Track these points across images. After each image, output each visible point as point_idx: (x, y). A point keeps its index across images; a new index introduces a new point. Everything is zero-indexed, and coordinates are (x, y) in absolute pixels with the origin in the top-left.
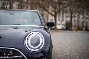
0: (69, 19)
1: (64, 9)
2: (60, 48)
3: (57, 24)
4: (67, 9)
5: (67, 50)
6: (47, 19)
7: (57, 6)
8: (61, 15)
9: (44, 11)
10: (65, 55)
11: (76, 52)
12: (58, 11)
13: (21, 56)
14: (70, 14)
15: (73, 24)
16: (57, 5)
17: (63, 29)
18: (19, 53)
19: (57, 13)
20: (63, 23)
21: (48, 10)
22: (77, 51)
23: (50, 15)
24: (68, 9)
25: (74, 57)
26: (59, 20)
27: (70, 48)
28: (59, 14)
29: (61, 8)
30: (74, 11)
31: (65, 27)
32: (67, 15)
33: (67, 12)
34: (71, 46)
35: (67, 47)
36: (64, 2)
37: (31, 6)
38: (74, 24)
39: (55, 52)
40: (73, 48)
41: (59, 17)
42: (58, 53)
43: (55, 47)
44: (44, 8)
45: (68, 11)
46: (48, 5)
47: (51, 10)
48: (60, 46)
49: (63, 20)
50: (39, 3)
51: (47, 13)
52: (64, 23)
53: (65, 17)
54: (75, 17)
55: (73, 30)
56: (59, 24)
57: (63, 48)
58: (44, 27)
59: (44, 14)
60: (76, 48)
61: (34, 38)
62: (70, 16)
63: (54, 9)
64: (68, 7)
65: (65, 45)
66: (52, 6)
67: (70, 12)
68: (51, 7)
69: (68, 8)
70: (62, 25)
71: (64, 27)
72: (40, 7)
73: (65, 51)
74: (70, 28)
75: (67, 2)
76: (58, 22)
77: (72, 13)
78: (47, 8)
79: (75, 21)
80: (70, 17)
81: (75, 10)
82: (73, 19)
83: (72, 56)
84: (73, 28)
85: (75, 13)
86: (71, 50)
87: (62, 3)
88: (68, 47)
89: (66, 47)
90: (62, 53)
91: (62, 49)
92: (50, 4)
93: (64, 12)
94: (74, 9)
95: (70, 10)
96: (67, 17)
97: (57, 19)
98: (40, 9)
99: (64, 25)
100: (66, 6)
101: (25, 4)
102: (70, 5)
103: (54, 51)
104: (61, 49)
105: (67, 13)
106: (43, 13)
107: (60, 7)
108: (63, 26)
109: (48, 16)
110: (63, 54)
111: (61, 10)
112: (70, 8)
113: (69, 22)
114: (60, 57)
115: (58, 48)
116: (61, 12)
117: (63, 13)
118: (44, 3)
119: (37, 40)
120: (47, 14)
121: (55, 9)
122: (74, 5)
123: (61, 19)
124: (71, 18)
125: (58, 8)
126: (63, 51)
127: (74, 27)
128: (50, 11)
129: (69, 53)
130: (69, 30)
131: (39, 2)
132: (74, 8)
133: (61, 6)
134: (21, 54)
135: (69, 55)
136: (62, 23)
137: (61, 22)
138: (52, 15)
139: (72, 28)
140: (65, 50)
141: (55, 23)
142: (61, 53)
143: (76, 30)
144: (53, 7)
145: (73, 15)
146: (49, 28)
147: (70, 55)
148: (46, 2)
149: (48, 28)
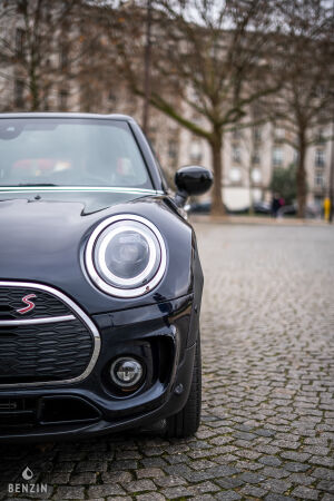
0: (287, 155)
1: (263, 98)
2: (242, 300)
3: (225, 181)
4: (279, 100)
5: (272, 312)
6: (174, 154)
7: (226, 82)
8: (248, 132)
9: (152, 110)
10: (265, 330)
11: (319, 318)
12: (231, 112)
13: (72, 317)
14: (296, 128)
15: (311, 180)
16: (223, 77)
17: (257, 211)
18: (61, 302)
19: (226, 122)
20: (257, 176)
21: (178, 106)
22: (323, 315)
23: (185, 135)
24: (282, 99)
25: (305, 338)
26: (237, 161)
27: (291, 300)
28: (234, 130)
29: (244, 96)
30: (316, 110)
31: (269, 197)
32: (280, 133)
33: (277, 116)
34: (292, 291)
35: (273, 295)
36: (263, 62)
37: (84, 87)
38: (318, 181)
39: (215, 318)
40: (306, 302)
41: (235, 146)
42: (230, 322)
43: (215, 296)
44: (153, 98)
45: (282, 109)
46: (174, 78)
47: (193, 105)
48: (242, 294)
49: (255, 161)
50: (125, 71)
51: (172, 124)
52: (262, 175)
53: (268, 144)
54: (320, 141)
55: (313, 215)
56: (237, 185)
57: (256, 302)
58: (160, 193)
59: (154, 130)
60: (320, 302)
61: (122, 240)
62: (294, 136)
63: (209, 104)
64: (284, 92)
65: (267, 289)
66: (196, 84)
67: (292, 116)
68: (190, 91)
69: (281, 96)
70: (253, 186)
71: (263, 198)
72: (134, 91)
73: (266, 315)
74: (296, 205)
75: (276, 64)
76: (232, 173)
77: (303, 124)
78: (169, 99)
79: (320, 163)
80: (294, 146)
81: (323, 105)
82: (312, 153)
83: (298, 337)
84: (311, 203)
85: (323, 121)
86: (295, 312)
87: (252, 66)
88: (282, 295)
89: (268, 295)
90: (250, 322)
91: (248, 306)
92: (185, 75)
93: (265, 116)
94: (316, 102)
95: (295, 106)
96: (279, 142)
97: (227, 154)
98: (132, 100)
99: (264, 189)
100: (270, 82)
101: (51, 77)
102: (293, 76)
103: (210, 313)
104: (244, 304)
105: (279, 122)
106: (152, 122)
107: (238, 90)
108: (257, 194)
109: (174, 142)
110: (252, 329)
111: (246, 108)
112: (297, 95)
113: (287, 174)
114: (241, 342)
115: (229, 300)
116: (247, 120)
117: (257, 124)
118: (156, 66)
119: (134, 250)
120: (170, 130)
121: (215, 100)
122: (318, 78)
123: (246, 157)
124: (302, 147)
125: (230, 95)
126: (255, 314)
127: (319, 197)
128: (188, 114)
129: (285, 322)
130: (291, 214)
131: (128, 65)
132: (313, 95)
133: (246, 85)
134: (68, 310)
135: (281, 330)
136: (251, 179)
137: (246, 174)
138: (198, 133)
139: (303, 202)
140: (266, 308)
141: (211, 176)
142: (243, 323)
144: (202, 88)
145: (310, 133)
146: (185, 198)
147: (289, 333)
148: (162, 64)
149: (179, 198)
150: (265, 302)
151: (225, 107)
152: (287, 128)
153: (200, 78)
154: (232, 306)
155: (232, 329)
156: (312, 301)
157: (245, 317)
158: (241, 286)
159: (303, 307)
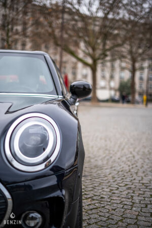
0: (127, 75)
1: (116, 49)
2: (106, 149)
3: (98, 86)
4: (123, 49)
5: (122, 157)
6: (74, 74)
7: (99, 41)
8: (109, 64)
9: (64, 53)
10: (118, 168)
11: (147, 161)
12: (101, 55)
14: (130, 62)
15: (137, 87)
16: (97, 38)
17: (112, 100)
19: (99, 59)
20: (113, 84)
21: (77, 51)
22: (148, 159)
23: (80, 65)
24: (125, 49)
25: (140, 174)
26: (103, 77)
27: (131, 150)
28: (102, 63)
29: (107, 47)
30: (140, 55)
32: (124, 65)
33: (122, 57)
34: (132, 144)
35: (122, 147)
36: (116, 32)
37: (33, 41)
38: (141, 87)
39: (92, 160)
40: (139, 151)
41: (103, 70)
42: (100, 163)
43: (92, 147)
44: (65, 47)
45: (125, 54)
46: (75, 38)
47: (84, 52)
48: (106, 146)
49: (112, 77)
50: (52, 35)
51: (74, 60)
52: (115, 84)
53: (118, 69)
54: (142, 69)
55: (138, 103)
56: (103, 88)
57: (113, 151)
58: (61, 97)
59: (65, 62)
60: (146, 151)
62: (130, 66)
63: (91, 51)
64: (125, 46)
65: (119, 142)
66: (85, 42)
67: (129, 57)
68: (82, 45)
70: (111, 89)
71: (115, 95)
72: (57, 44)
73: (119, 158)
74: (130, 98)
75: (122, 33)
76: (101, 83)
77: (134, 61)
78: (72, 48)
79: (141, 79)
80: (130, 71)
81: (143, 52)
82: (138, 74)
83: (137, 173)
84: (137, 97)
85: (143, 60)
86: (134, 157)
87: (111, 34)
88: (127, 147)
89: (119, 147)
90: (110, 163)
91: (110, 153)
92: (80, 37)
93: (116, 57)
94: (140, 51)
95: (131, 52)
96: (123, 69)
97: (99, 74)
98: (56, 49)
99: (116, 90)
100: (119, 41)
101: (17, 37)
103: (89, 157)
104: (107, 152)
105: (123, 59)
106: (64, 59)
107: (104, 44)
108: (113, 93)
109: (75, 68)
110: (111, 168)
111: (108, 53)
112: (131, 47)
113: (126, 83)
114: (105, 176)
115: (100, 149)
116: (108, 58)
117: (113, 60)
118: (67, 33)
120: (73, 63)
121: (94, 49)
123: (108, 75)
124: (133, 71)
125: (101, 47)
126: (113, 158)
127: (141, 94)
128: (81, 55)
129: (129, 163)
130: (128, 102)
131: (53, 31)
132: (139, 47)
133: (108, 42)
135: (127, 168)
136: (109, 85)
137: (107, 83)
138: (86, 64)
139: (134, 97)
140: (119, 154)
142: (107, 164)
143: (145, 103)
144: (88, 43)
145: (137, 65)
146: (75, 100)
147: (132, 170)
148: (69, 32)
150: (118, 151)
151: (98, 52)
152: (126, 62)
153: (87, 39)
154: (101, 152)
155: (101, 168)
156: (142, 150)
157: (108, 160)
158: (106, 141)
159: (138, 154)
